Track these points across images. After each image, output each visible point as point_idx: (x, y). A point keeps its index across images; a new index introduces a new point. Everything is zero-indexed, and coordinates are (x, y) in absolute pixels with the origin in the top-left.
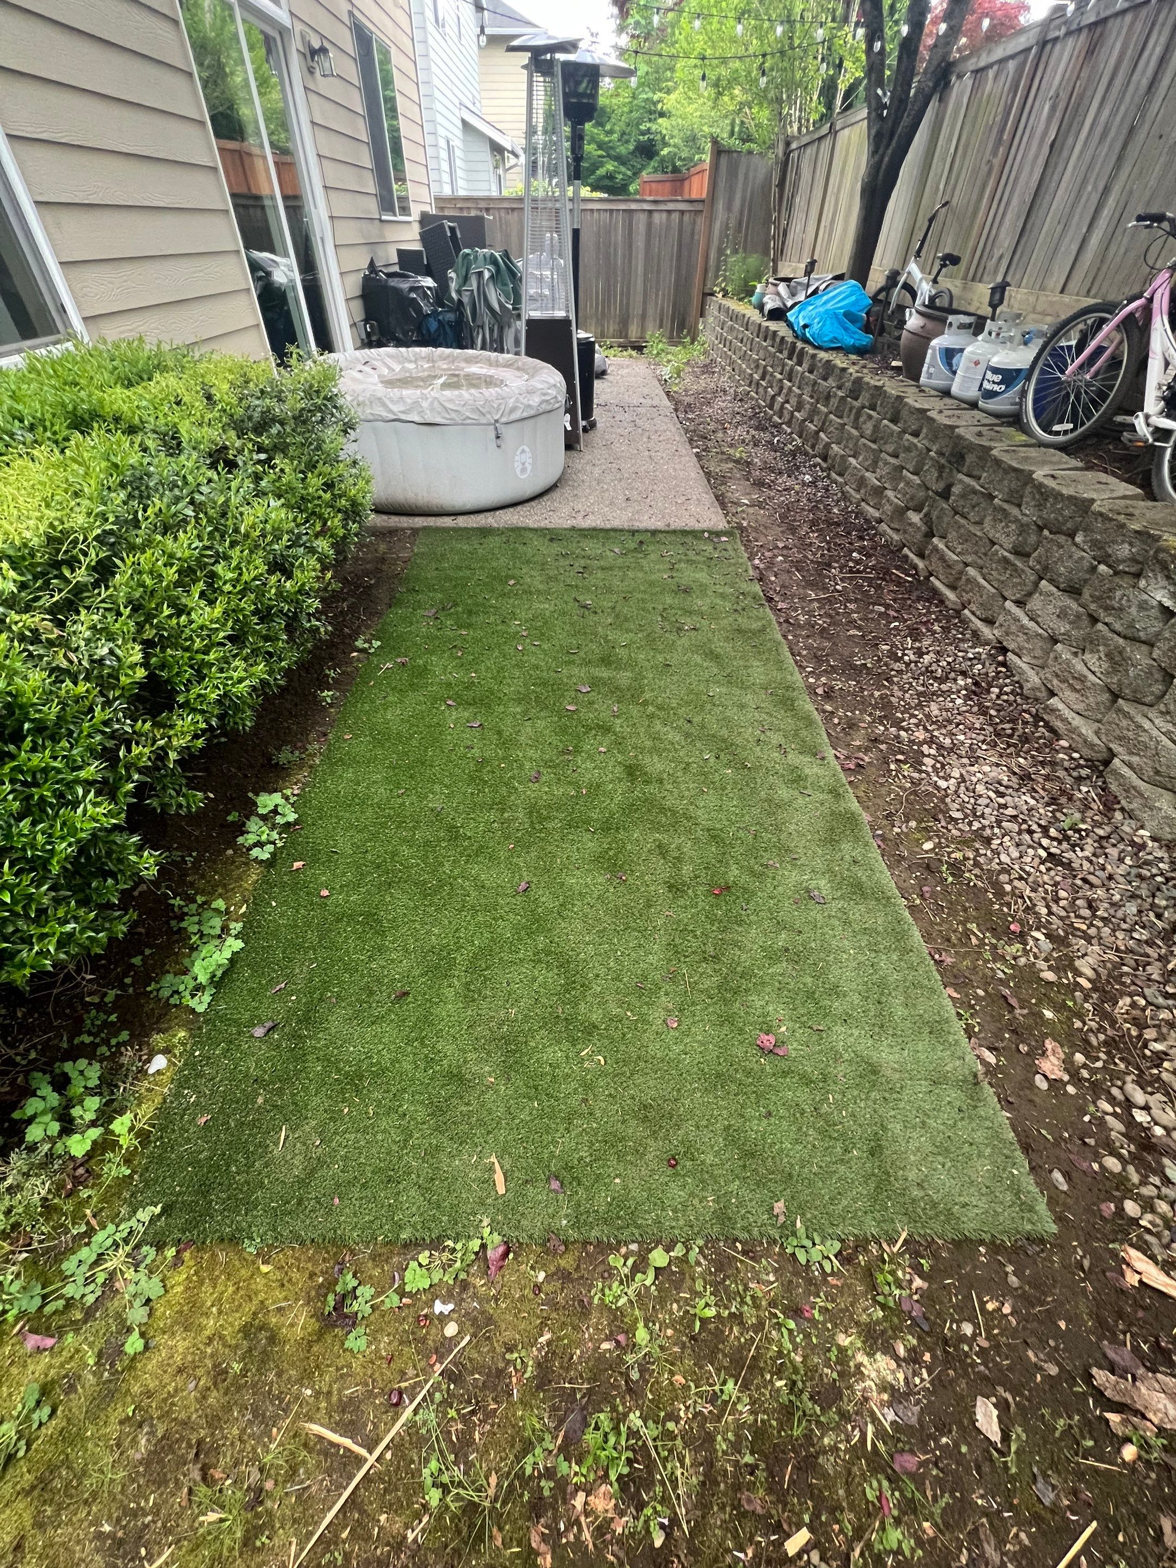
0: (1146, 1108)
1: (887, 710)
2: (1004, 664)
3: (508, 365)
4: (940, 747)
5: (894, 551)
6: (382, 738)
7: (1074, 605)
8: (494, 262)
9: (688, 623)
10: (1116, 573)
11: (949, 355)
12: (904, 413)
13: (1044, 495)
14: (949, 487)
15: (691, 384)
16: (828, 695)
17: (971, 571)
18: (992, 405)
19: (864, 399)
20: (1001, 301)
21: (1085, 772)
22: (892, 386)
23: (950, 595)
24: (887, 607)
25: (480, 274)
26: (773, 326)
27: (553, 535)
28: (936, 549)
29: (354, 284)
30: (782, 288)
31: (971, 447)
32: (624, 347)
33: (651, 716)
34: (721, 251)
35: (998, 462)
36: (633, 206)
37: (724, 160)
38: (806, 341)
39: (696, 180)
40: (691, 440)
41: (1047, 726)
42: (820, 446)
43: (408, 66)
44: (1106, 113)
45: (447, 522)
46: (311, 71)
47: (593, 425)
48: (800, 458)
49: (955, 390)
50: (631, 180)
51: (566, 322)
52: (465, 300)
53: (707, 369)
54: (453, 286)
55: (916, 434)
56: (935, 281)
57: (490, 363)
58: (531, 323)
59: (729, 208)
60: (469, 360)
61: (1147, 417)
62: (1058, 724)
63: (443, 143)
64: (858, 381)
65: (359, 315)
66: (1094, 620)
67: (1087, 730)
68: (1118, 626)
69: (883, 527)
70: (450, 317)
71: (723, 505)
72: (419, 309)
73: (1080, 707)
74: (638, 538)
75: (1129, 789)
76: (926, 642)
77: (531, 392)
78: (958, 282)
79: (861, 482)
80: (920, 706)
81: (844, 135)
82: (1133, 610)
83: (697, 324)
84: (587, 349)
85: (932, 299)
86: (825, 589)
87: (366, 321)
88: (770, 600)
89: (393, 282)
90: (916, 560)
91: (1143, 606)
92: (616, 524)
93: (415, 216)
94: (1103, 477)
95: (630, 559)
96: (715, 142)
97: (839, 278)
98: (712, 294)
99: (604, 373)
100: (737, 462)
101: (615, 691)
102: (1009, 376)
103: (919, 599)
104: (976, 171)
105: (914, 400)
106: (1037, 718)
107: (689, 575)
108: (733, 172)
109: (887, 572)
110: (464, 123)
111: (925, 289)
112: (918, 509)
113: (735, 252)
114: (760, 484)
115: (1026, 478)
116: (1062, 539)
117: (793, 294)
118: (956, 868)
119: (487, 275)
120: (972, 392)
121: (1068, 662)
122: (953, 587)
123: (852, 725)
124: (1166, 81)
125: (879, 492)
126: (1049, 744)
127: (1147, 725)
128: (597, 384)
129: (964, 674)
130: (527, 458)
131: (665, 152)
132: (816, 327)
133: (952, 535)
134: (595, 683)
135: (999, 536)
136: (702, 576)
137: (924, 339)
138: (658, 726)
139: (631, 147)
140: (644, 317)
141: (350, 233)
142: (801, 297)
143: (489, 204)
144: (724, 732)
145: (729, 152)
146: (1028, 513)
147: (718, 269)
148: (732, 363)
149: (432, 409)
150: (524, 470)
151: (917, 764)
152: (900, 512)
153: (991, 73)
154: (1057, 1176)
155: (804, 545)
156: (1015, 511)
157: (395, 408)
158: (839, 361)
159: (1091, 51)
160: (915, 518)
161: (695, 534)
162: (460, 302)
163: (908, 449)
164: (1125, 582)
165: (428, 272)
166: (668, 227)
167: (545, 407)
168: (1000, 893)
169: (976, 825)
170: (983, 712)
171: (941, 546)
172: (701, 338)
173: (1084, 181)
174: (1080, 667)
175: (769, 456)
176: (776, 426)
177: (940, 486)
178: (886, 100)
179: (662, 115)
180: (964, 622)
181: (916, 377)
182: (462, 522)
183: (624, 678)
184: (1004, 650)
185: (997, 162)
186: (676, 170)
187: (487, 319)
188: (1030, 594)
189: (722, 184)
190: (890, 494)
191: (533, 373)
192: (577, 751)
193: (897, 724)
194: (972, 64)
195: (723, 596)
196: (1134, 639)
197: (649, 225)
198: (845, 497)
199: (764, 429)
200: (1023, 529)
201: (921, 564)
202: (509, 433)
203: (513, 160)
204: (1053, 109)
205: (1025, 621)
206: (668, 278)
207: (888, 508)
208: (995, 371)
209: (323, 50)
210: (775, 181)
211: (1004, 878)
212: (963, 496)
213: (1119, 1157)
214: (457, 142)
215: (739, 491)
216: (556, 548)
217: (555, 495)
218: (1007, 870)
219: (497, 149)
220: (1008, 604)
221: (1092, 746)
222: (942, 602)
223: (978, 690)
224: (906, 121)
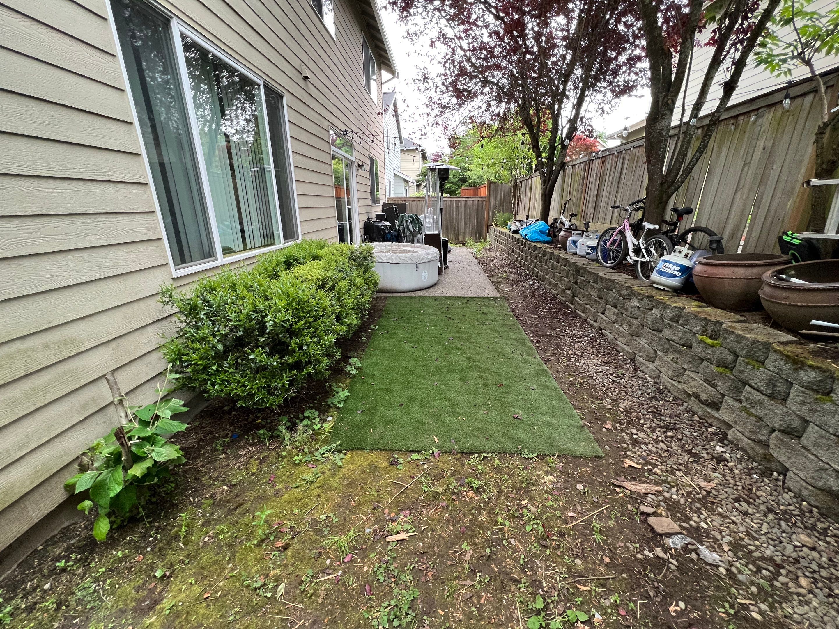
0: (637, 434)
1: (559, 346)
2: (602, 333)
3: (418, 247)
4: (577, 355)
5: (563, 304)
6: (383, 350)
7: (616, 310)
8: (412, 217)
9: (486, 323)
10: (624, 299)
11: (575, 243)
12: (560, 260)
13: (603, 279)
14: (576, 281)
15: (484, 255)
16: (538, 342)
17: (587, 306)
18: (589, 257)
19: (548, 256)
20: (588, 227)
21: (628, 361)
22: (556, 252)
23: (583, 315)
24: (560, 319)
25: (407, 221)
26: (515, 235)
27: (436, 299)
28: (576, 301)
29: (362, 224)
30: (517, 223)
31: (581, 268)
32: (457, 243)
33: (475, 346)
34: (494, 212)
35: (589, 271)
36: (459, 199)
37: (493, 186)
38: (527, 240)
39: (483, 189)
40: (485, 272)
41: (616, 350)
42: (535, 273)
43: (383, 165)
44: (611, 178)
45: (397, 295)
46: (358, 170)
47: (447, 267)
48: (528, 277)
49: (578, 253)
50: (457, 189)
51: (438, 235)
52: (401, 228)
53: (491, 250)
54: (397, 225)
55: (565, 266)
56: (570, 221)
57: (412, 247)
58: (426, 235)
59: (496, 199)
60: (404, 246)
61: (631, 258)
62: (619, 349)
63: (387, 181)
64: (545, 251)
65: (363, 233)
66: (623, 314)
67: (627, 348)
68: (628, 314)
69: (559, 296)
70: (395, 233)
71: (498, 291)
72: (384, 231)
73: (624, 342)
74: (467, 299)
75: (641, 363)
76: (573, 328)
77: (428, 254)
78: (579, 221)
79: (550, 283)
80: (571, 345)
81: (534, 179)
82: (630, 308)
83: (486, 235)
84: (445, 243)
85: (570, 226)
86: (537, 314)
87: (365, 235)
88: (517, 317)
89: (376, 224)
90: (571, 305)
91: (632, 307)
92: (459, 295)
93: (381, 203)
94: (621, 274)
95: (464, 306)
96: (489, 180)
97: (538, 220)
98: (492, 225)
99: (450, 251)
100: (504, 278)
101: (462, 339)
102: (593, 248)
103: (572, 317)
104: (578, 191)
105: (563, 255)
106: (613, 348)
107: (485, 310)
108: (496, 189)
109: (560, 309)
110: (395, 174)
111: (567, 224)
112: (569, 289)
113: (499, 212)
114: (512, 285)
115: (596, 275)
116: (609, 292)
117: (522, 225)
118: (581, 384)
119: (409, 221)
120: (584, 253)
121: (618, 328)
122: (583, 312)
123: (546, 350)
124: (624, 172)
125: (556, 285)
126: (617, 355)
127: (641, 342)
128: (449, 255)
129: (587, 336)
130: (426, 274)
131: (470, 181)
132: (529, 235)
133: (580, 296)
134: (454, 338)
135: (593, 293)
136: (491, 310)
137: (566, 238)
138: (477, 348)
139: (457, 179)
140: (465, 233)
141: (363, 210)
142: (525, 226)
143: (405, 199)
144: (501, 350)
145: (494, 183)
146: (599, 285)
147: (493, 217)
148: (501, 248)
149: (396, 259)
150: (425, 278)
151: (569, 359)
152: (563, 291)
153: (577, 166)
154: (606, 447)
155: (530, 302)
156: (596, 285)
157: (383, 259)
158: (538, 245)
159: (603, 163)
160: (568, 292)
161: (489, 298)
162: (399, 229)
163: (563, 271)
164: (627, 301)
165: (386, 220)
166: (473, 205)
167: (433, 259)
168: (595, 389)
169: (588, 374)
170: (594, 346)
171: (577, 299)
172: (488, 240)
173: (609, 195)
174: (621, 329)
175: (516, 277)
176: (518, 267)
177: (574, 281)
178: (545, 172)
179: (469, 170)
180: (588, 323)
181: (565, 249)
182: (402, 295)
183: (464, 336)
184: (601, 329)
185: (584, 188)
186: (474, 186)
187: (408, 234)
188: (605, 310)
189: (492, 192)
190: (560, 285)
191: (428, 249)
192: (450, 354)
193: (563, 350)
194: (571, 164)
195: (499, 315)
196: (634, 318)
197: (466, 204)
198: (545, 288)
199: (514, 269)
200: (599, 290)
201: (572, 307)
202: (420, 266)
203: (412, 184)
204: (597, 176)
205: (605, 318)
206: (473, 221)
207: (560, 290)
208: (588, 246)
209: (363, 165)
210: (512, 191)
211: (597, 386)
212: (581, 283)
213: (627, 443)
214: (392, 180)
215: (504, 287)
216: (437, 302)
217: (436, 287)
218: (598, 384)
219: (406, 181)
220: (599, 314)
221: (629, 353)
222: (580, 317)
223: (592, 341)
224: (553, 177)
